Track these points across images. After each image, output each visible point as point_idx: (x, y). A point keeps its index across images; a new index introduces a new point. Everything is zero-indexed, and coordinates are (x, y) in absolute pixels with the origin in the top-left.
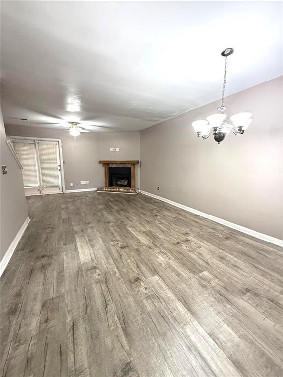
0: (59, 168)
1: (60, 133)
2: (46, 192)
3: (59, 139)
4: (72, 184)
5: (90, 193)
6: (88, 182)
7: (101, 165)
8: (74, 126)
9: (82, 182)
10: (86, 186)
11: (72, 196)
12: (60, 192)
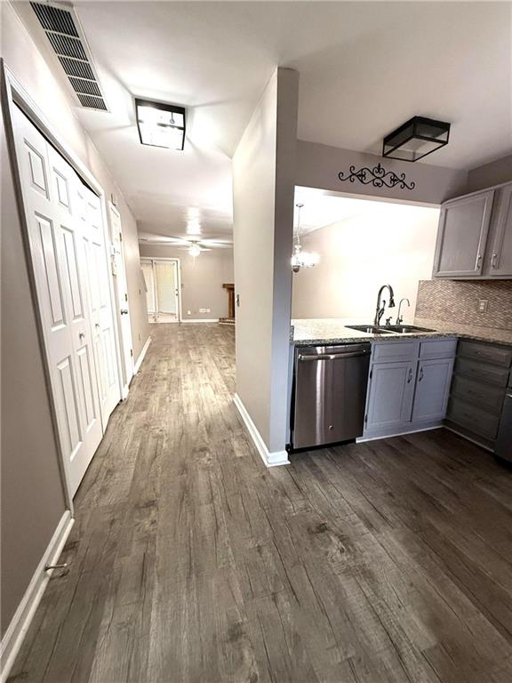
0: (176, 292)
1: (178, 252)
2: (161, 320)
3: (178, 257)
4: (189, 313)
5: (210, 323)
6: (209, 311)
7: (225, 289)
8: (194, 245)
9: (201, 310)
10: (206, 316)
11: (189, 326)
12: (177, 321)
